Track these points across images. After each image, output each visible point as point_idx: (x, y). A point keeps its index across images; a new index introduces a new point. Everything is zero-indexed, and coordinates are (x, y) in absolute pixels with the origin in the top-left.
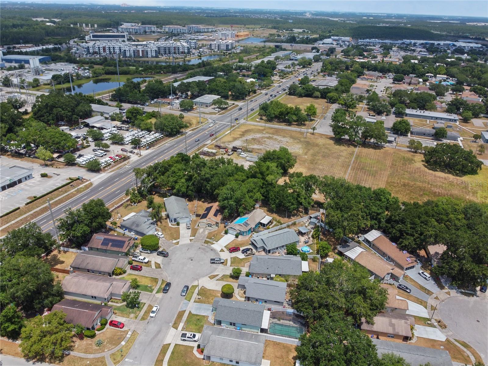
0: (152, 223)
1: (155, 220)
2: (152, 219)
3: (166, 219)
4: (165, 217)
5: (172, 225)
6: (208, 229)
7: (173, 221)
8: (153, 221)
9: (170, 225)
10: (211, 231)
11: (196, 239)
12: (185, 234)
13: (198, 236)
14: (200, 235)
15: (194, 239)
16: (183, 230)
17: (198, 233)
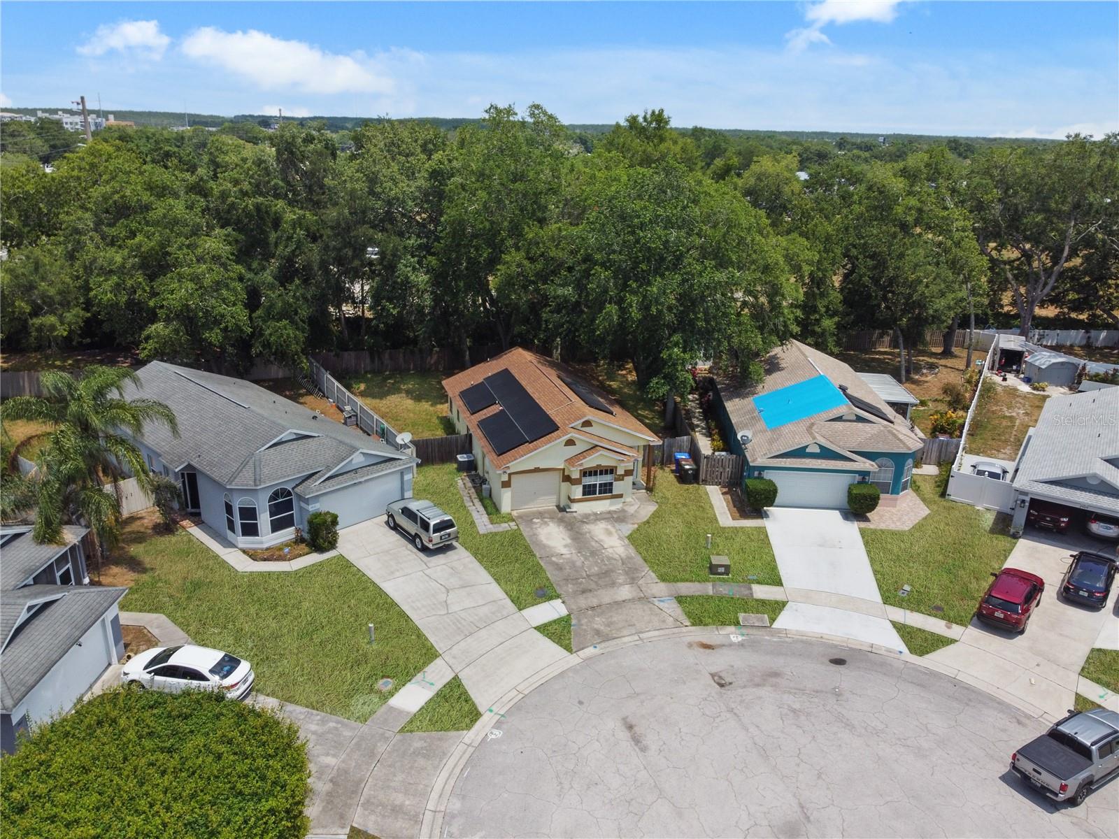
0: (44, 577)
1: (72, 536)
2: (48, 535)
3: (167, 528)
4: (157, 517)
5: (253, 555)
6: (597, 517)
7: (264, 520)
8: (50, 552)
9: (237, 560)
10: (636, 526)
11: (590, 612)
12: (449, 602)
13: (581, 583)
14: (588, 576)
15: (568, 615)
16: (397, 574)
17: (557, 564)
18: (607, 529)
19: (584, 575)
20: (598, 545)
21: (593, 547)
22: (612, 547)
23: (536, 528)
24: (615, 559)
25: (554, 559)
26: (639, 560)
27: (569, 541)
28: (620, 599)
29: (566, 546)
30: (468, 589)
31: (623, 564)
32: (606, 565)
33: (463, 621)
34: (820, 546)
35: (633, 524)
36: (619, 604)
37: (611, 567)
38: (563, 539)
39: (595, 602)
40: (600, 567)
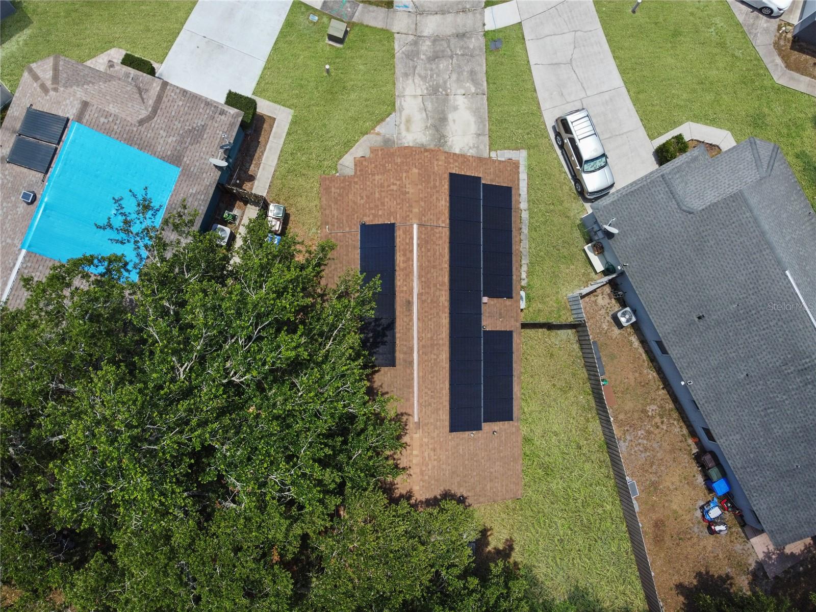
10: (377, 129)
11: (468, 6)
12: (572, 46)
13: (461, 48)
14: (452, 57)
15: (485, 7)
16: (606, 96)
17: (473, 80)
18: (408, 130)
19: (455, 60)
20: (426, 103)
21: (432, 102)
22: (415, 96)
23: (474, 147)
24: (420, 76)
25: (473, 90)
26: (399, 69)
27: (450, 117)
28: (438, 17)
29: (456, 108)
30: (554, 62)
31: (415, 68)
32: (431, 70)
33: (566, 19)
34: (221, 46)
35: (378, 134)
36: (442, 11)
37: (428, 65)
38: (454, 121)
39: (461, 18)
40: (437, 67)
